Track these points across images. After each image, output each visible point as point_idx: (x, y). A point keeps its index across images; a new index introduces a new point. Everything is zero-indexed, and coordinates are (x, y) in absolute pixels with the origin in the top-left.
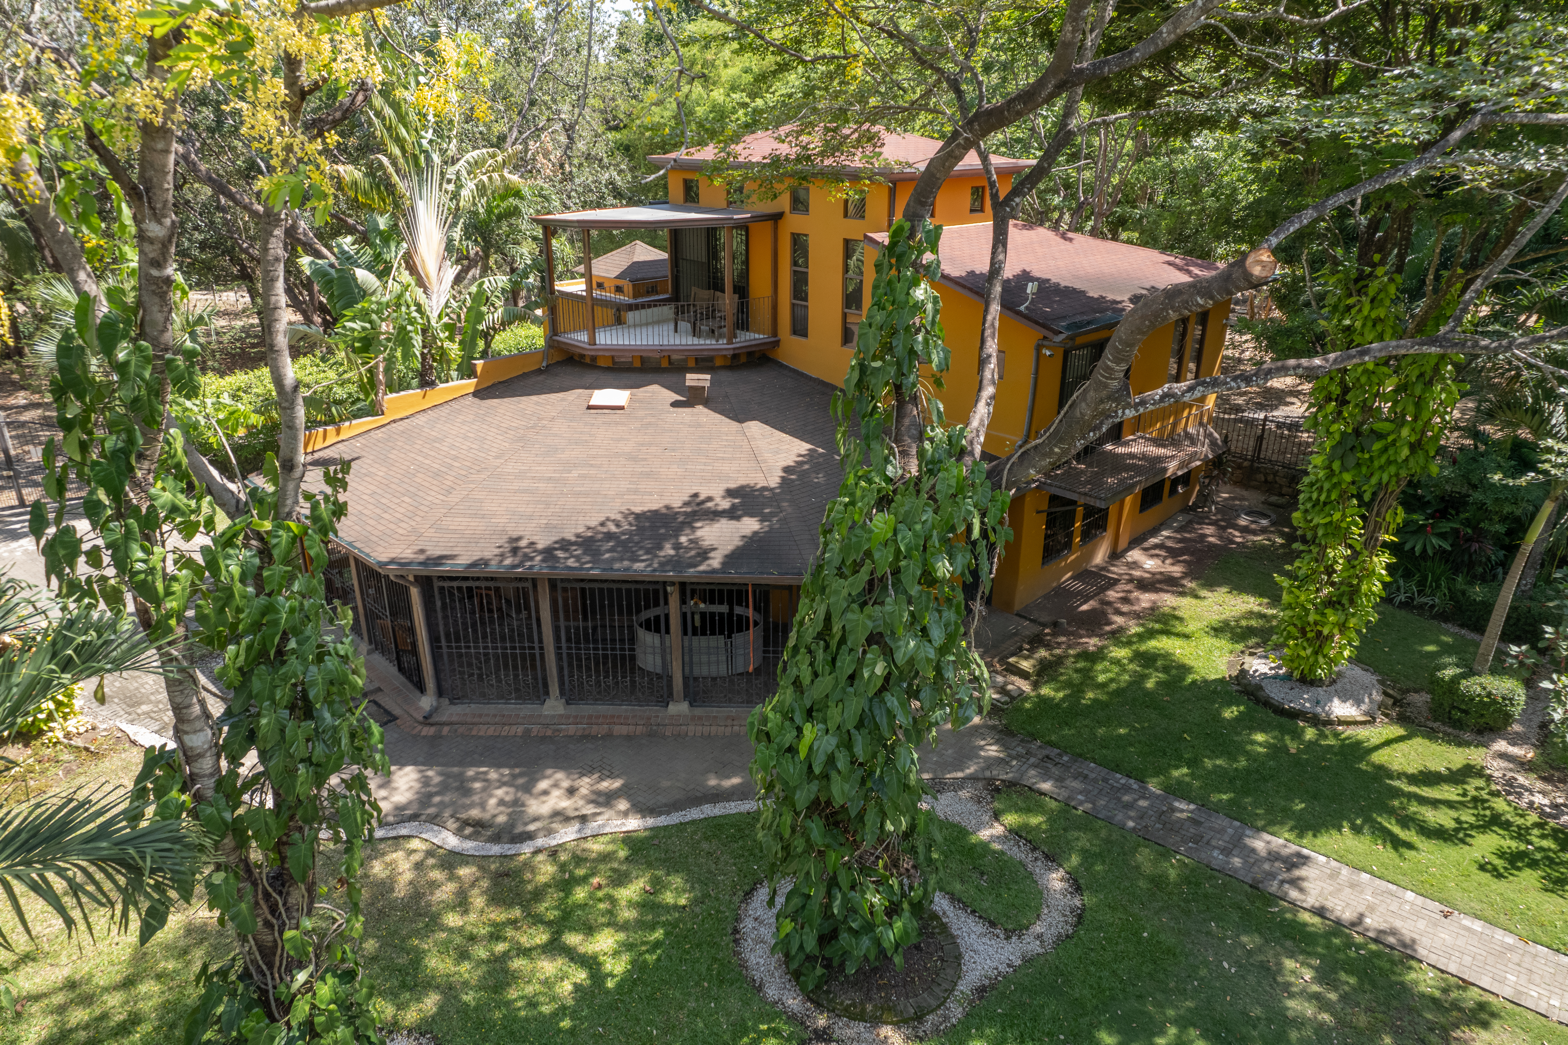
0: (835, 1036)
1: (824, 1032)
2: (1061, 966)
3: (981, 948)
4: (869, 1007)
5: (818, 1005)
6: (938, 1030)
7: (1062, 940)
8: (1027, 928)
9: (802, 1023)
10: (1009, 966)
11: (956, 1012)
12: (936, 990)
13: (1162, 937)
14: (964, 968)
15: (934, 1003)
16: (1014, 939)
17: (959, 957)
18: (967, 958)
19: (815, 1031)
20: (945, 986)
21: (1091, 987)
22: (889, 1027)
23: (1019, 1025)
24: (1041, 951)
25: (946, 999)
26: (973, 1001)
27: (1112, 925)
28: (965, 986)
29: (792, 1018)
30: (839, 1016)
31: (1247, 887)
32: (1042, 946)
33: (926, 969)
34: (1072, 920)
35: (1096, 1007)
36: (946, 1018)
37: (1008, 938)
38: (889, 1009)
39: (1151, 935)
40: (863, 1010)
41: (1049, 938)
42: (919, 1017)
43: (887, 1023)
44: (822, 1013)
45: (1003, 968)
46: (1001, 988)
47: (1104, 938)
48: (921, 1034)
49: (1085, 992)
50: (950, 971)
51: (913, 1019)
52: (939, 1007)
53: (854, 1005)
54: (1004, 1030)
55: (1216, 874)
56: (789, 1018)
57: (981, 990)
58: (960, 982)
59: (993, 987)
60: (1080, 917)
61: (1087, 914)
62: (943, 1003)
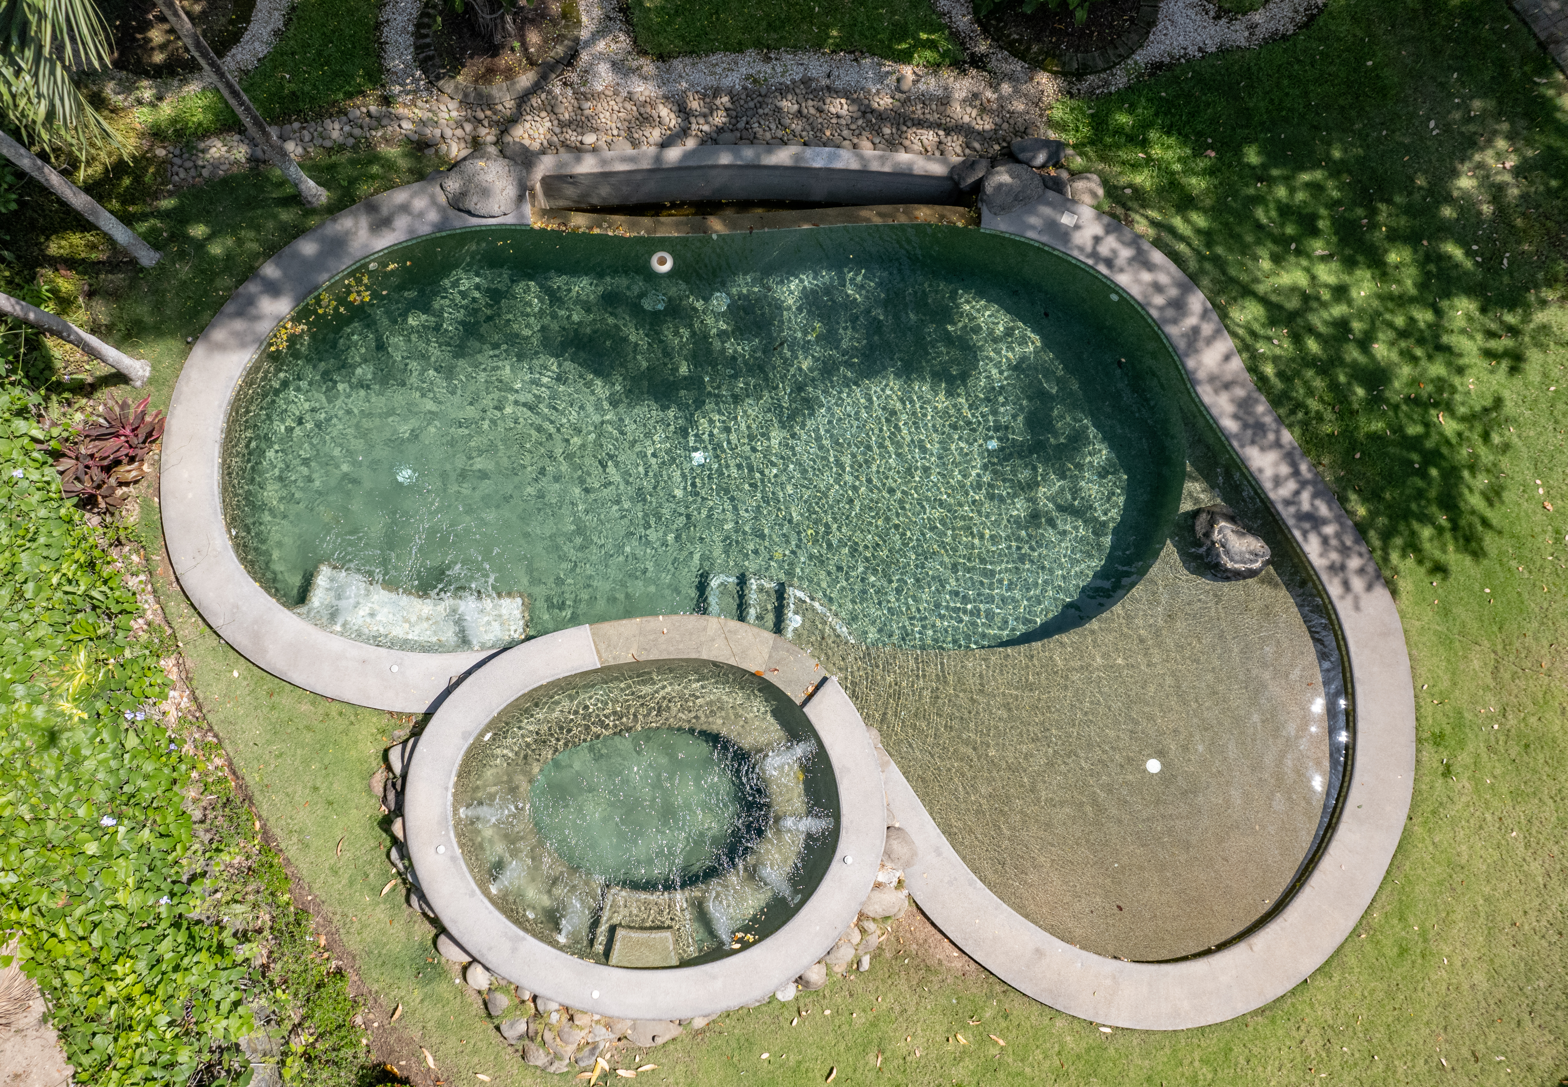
0: (989, 66)
1: (981, 60)
2: (1254, 69)
3: (1181, 21)
4: (1035, 48)
5: (985, 30)
6: (1092, 93)
7: (1276, 39)
8: (1244, 14)
9: (963, 44)
10: (1200, 50)
11: (1120, 79)
12: (1110, 52)
13: (1387, 72)
14: (1152, 38)
15: (1101, 64)
16: (1224, 21)
17: (1151, 24)
18: (1160, 27)
19: (973, 55)
20: (1121, 51)
21: (1272, 101)
22: (1046, 74)
23: (1173, 115)
24: (1244, 43)
25: (1115, 64)
26: (1142, 75)
27: (1339, 39)
28: (1141, 57)
29: (955, 36)
30: (1001, 48)
31: (1533, 45)
32: (1248, 39)
33: (1111, 26)
34: (1301, 18)
35: (1262, 124)
36: (1107, 83)
37: (1217, 17)
38: (1054, 56)
39: (1375, 67)
40: (1028, 49)
41: (1261, 33)
42: (1080, 75)
43: (1045, 70)
44: (986, 39)
45: (1192, 51)
46: (1178, 71)
47: (1322, 53)
48: (1075, 91)
49: (1262, 104)
50: (1135, 37)
51: (1073, 75)
52: (1105, 70)
53: (1020, 41)
54: (1156, 114)
55: (1511, 15)
56: (951, 33)
57: (1157, 67)
58: (1140, 51)
59: (1170, 67)
60: (1312, 18)
61: (1321, 21)
62: (1110, 68)
